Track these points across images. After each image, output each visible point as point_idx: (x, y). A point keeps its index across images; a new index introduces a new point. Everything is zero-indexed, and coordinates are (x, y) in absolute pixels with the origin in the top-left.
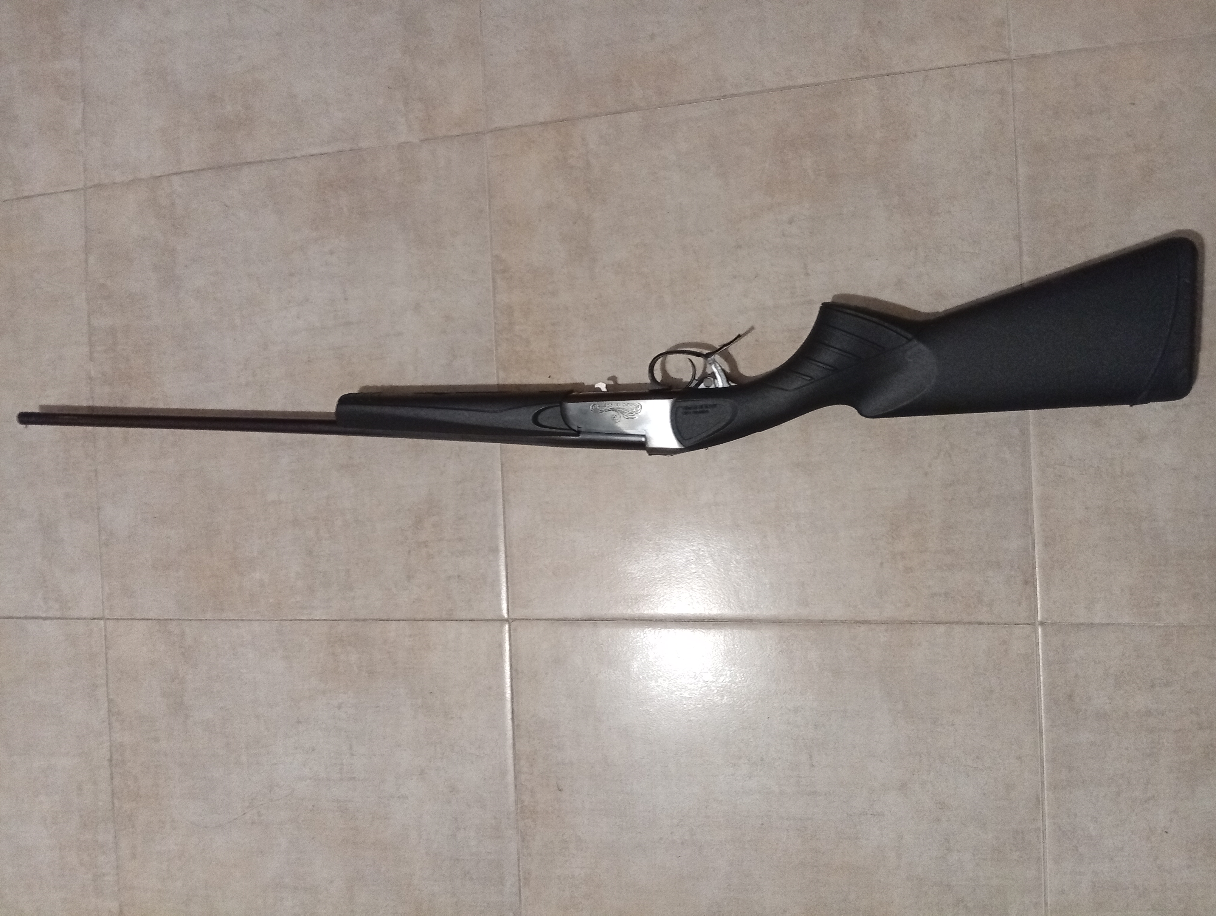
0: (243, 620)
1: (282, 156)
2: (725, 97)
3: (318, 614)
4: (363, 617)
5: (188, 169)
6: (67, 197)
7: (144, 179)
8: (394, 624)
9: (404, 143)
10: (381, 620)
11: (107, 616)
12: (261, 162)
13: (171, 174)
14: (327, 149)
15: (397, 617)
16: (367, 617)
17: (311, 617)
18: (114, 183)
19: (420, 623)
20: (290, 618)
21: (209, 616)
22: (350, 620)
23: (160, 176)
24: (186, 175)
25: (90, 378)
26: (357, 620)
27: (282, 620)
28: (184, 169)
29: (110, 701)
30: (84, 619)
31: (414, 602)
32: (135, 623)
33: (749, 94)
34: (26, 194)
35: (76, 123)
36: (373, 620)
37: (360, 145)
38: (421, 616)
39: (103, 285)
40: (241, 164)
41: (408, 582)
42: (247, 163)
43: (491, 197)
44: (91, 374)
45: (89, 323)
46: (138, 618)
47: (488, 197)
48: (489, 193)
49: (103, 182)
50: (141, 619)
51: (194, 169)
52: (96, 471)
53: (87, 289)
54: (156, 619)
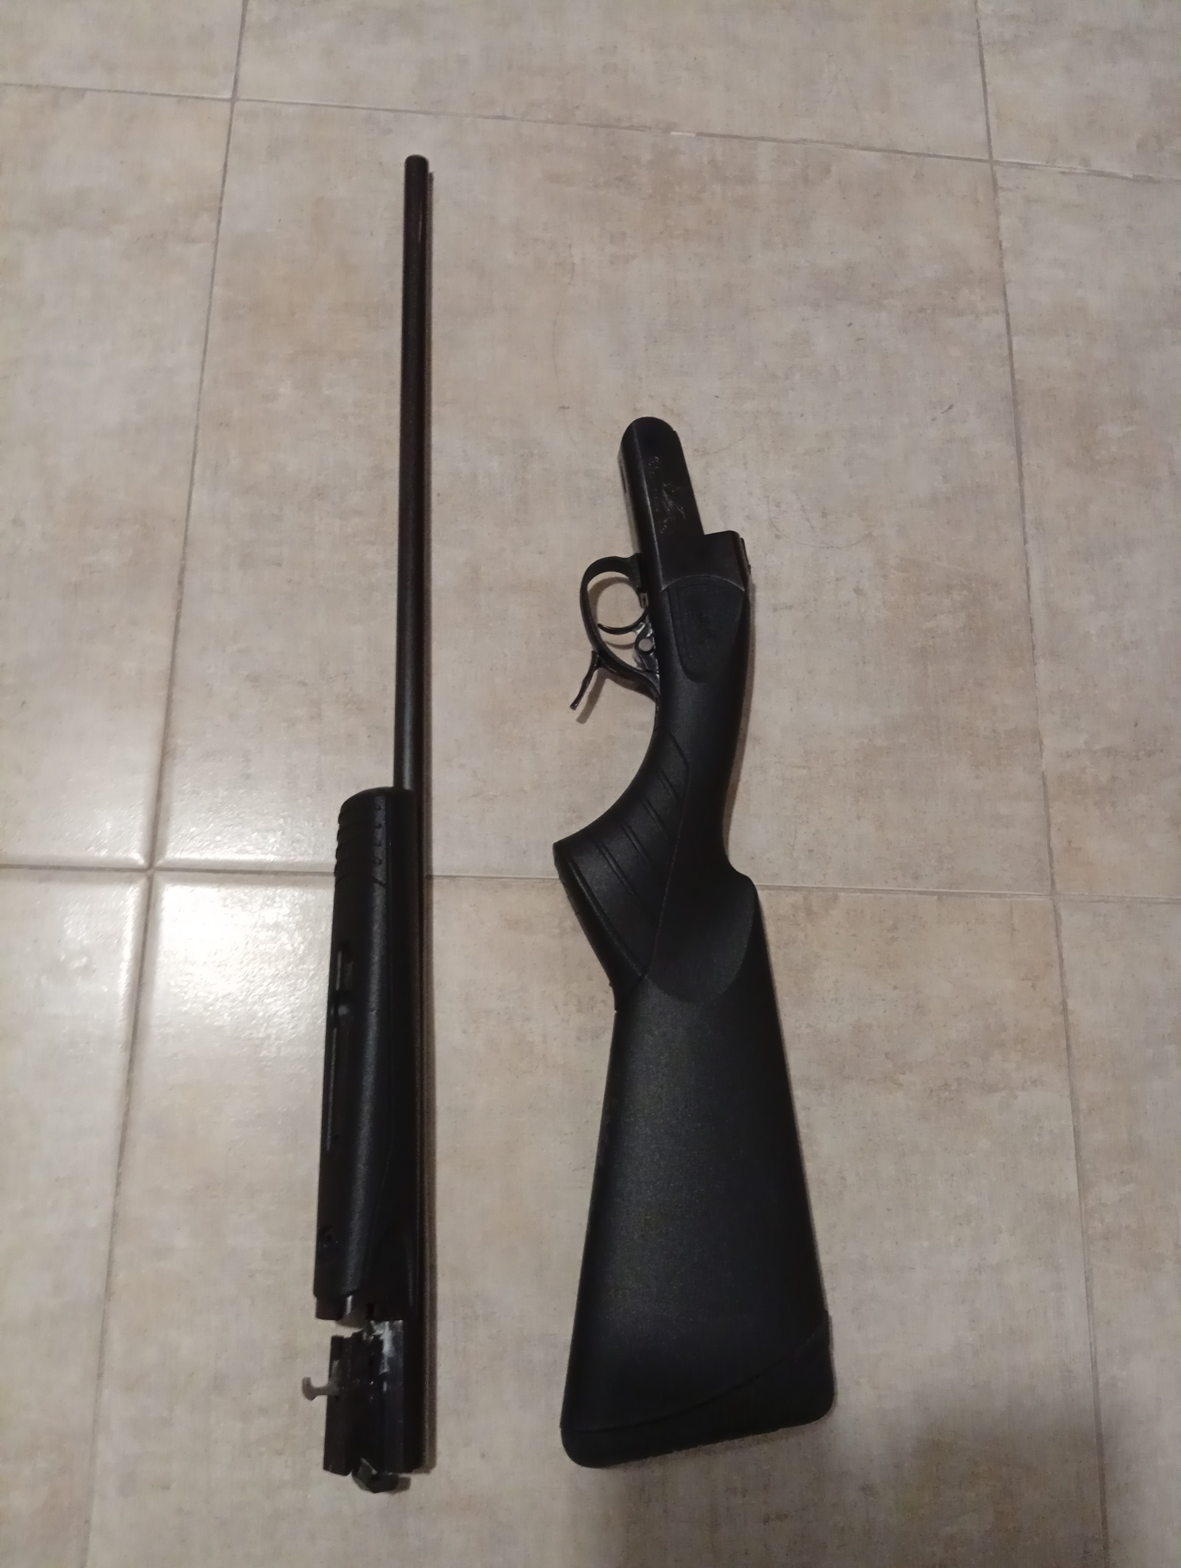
0: (205, 355)
1: (1029, 516)
3: (201, 497)
4: (186, 581)
5: (1015, 347)
6: (979, 128)
7: (1001, 265)
8: (165, 641)
9: (1041, 743)
10: (178, 618)
11: (238, 105)
12: (1021, 478)
13: (1008, 315)
14: (1037, 599)
16: (185, 591)
17: (196, 484)
18: (998, 213)
19: (163, 693)
20: (200, 444)
21: (218, 291)
22: (184, 558)
23: (1005, 295)
24: (1005, 340)
25: (668, 128)
26: (183, 570)
27: (197, 428)
28: (1015, 340)
29: (80, 93)
30: (238, 64)
31: (206, 685)
32: (220, 154)
34: (988, 60)
35: (1101, 163)
36: (180, 602)
37: (1042, 661)
39: (828, 171)
40: (1018, 443)
41: (247, 676)
42: (1019, 454)
43: (940, 895)
44: (674, 130)
45: (763, 139)
46: (229, 159)
47: (940, 890)
48: (946, 894)
49: (1001, 194)
50: (225, 165)
51: (1015, 358)
52: (504, 118)
53: (823, 142)
54: (222, 193)
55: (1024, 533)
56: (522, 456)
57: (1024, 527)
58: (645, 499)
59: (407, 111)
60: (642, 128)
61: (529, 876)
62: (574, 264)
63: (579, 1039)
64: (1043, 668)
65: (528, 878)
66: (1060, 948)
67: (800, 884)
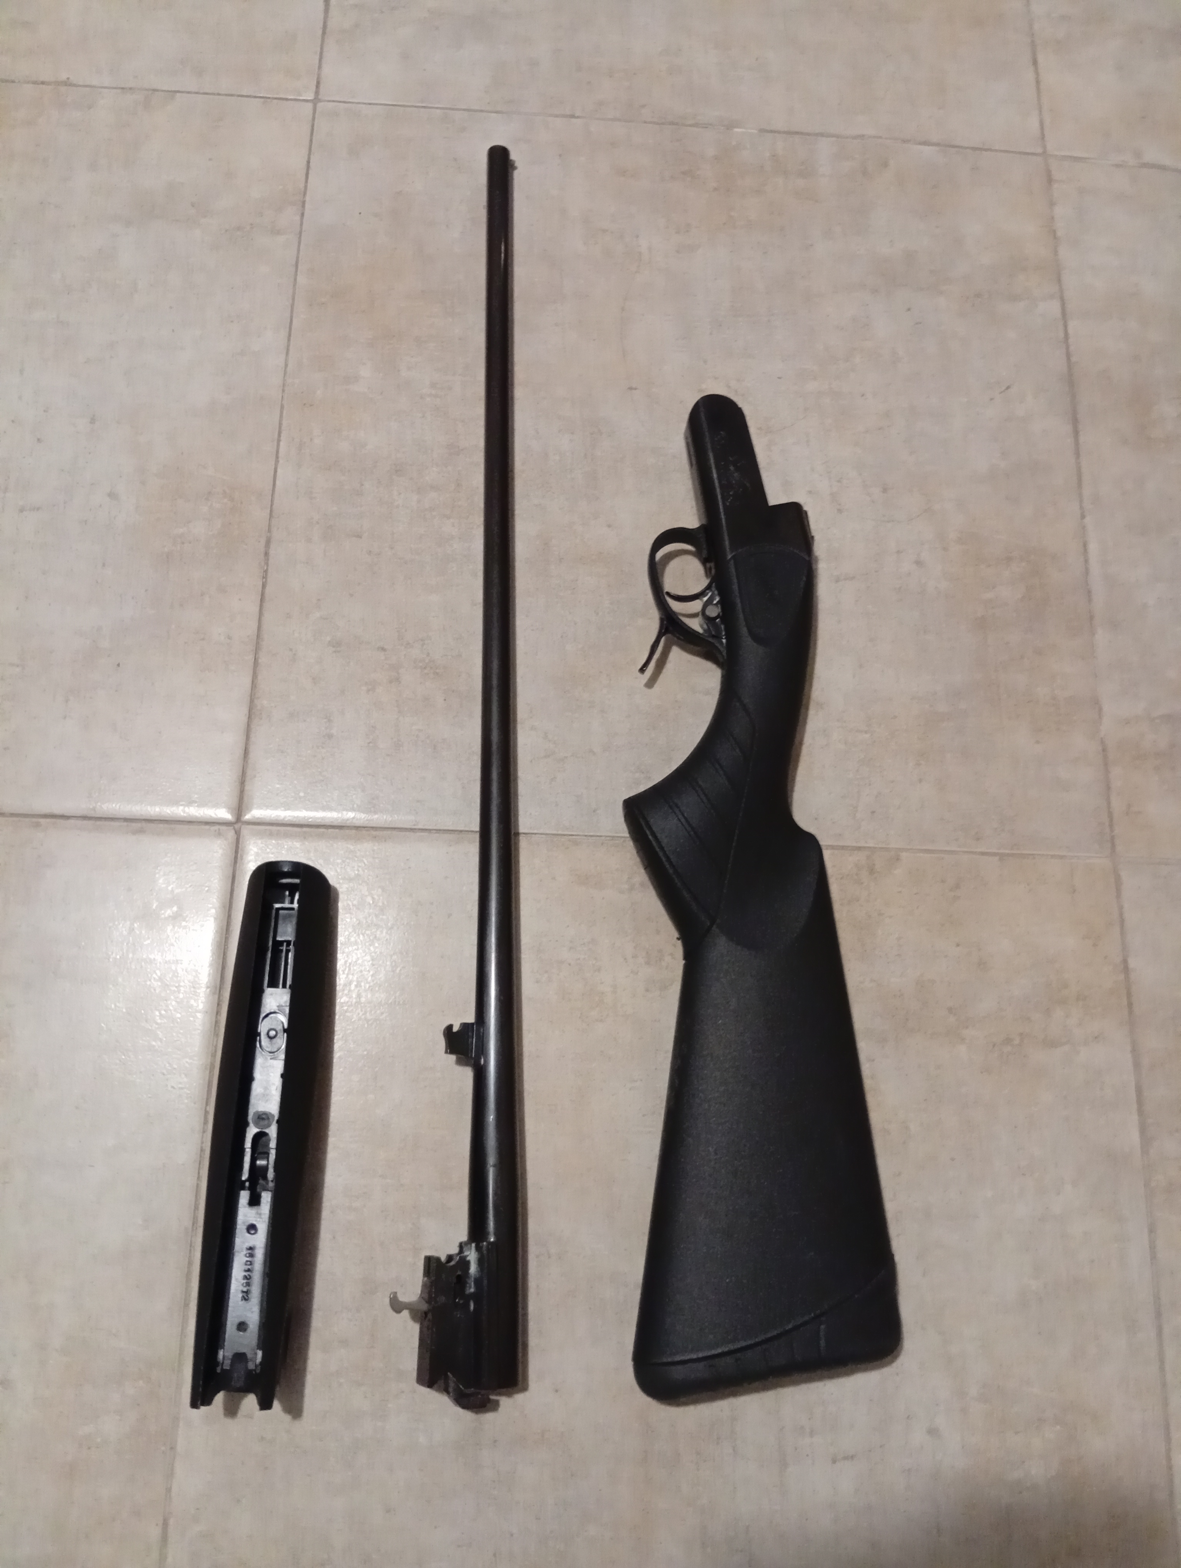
0: (289, 340)
1: (1086, 492)
2: (1158, 1315)
3: (286, 474)
4: (272, 552)
5: (1071, 331)
6: (1033, 123)
7: (1056, 252)
8: (253, 608)
10: (264, 586)
11: (320, 105)
12: (1077, 454)
13: (1063, 300)
15: (267, 617)
16: (271, 561)
17: (281, 461)
18: (1052, 204)
19: (250, 658)
20: (284, 423)
21: (302, 280)
22: (269, 531)
23: (1060, 281)
24: (1061, 326)
25: (730, 126)
26: (268, 542)
27: (282, 407)
28: (1071, 324)
29: (171, 94)
30: (320, 67)
31: (291, 650)
32: (305, 151)
33: (1162, 1361)
34: (1041, 59)
35: (1152, 155)
36: (266, 571)
37: (1100, 630)
38: (262, 660)
39: (885, 165)
40: (1075, 422)
41: (329, 642)
42: (1076, 433)
43: (1002, 857)
44: (738, 127)
45: (822, 135)
46: (312, 157)
47: (1001, 851)
48: (1008, 855)
49: (1055, 186)
50: (308, 162)
51: (1071, 340)
52: (573, 116)
53: (880, 137)
54: (306, 187)
55: (1081, 508)
56: (592, 434)
57: (1081, 501)
58: (711, 472)
59: (482, 111)
60: (706, 126)
61: (598, 834)
62: (640, 253)
63: (647, 990)
64: (1102, 637)
65: (598, 836)
66: (1121, 908)
67: (862, 844)
